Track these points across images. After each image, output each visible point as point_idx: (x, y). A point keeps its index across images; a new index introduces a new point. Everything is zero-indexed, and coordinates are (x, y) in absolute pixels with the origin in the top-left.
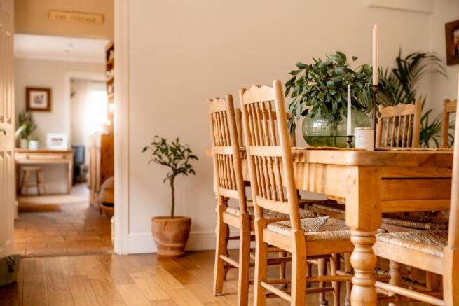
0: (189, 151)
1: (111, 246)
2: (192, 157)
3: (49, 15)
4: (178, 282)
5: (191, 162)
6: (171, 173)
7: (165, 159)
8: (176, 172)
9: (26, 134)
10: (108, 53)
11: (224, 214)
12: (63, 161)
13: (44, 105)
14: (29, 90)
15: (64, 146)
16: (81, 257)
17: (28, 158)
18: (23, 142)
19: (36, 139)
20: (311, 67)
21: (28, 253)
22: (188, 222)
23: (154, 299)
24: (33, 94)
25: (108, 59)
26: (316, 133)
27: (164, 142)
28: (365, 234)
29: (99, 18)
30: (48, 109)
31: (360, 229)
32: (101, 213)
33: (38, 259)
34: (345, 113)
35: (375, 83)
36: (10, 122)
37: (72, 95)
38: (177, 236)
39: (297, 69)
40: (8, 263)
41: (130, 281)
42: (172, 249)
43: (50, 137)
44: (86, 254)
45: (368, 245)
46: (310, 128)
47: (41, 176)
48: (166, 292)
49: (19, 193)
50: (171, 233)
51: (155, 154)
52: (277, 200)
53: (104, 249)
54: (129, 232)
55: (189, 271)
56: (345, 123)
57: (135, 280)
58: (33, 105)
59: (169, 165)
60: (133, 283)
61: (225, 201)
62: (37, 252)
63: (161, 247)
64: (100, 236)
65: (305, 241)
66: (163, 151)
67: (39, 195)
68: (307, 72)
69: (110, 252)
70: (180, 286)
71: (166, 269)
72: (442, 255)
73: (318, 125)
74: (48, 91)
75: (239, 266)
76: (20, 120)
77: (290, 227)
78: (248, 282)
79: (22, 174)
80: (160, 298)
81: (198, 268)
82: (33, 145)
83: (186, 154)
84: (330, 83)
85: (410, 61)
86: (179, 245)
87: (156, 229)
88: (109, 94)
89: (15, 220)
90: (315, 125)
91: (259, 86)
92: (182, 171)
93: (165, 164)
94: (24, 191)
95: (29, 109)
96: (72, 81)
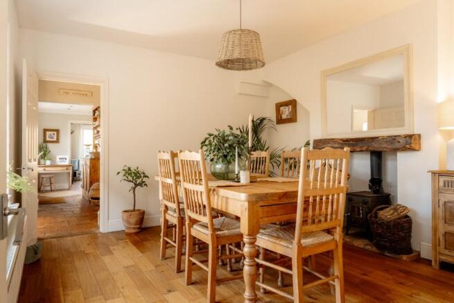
0: (144, 173)
1: (98, 227)
2: (146, 176)
3: (59, 92)
4: (139, 252)
5: (145, 179)
6: (134, 186)
7: (130, 178)
8: (136, 185)
9: (43, 157)
10: (94, 112)
11: (167, 215)
12: (66, 171)
13: (55, 139)
14: (45, 131)
15: (67, 163)
16: (80, 236)
17: (45, 170)
18: (42, 161)
19: (50, 159)
20: (216, 136)
21: (47, 235)
22: (143, 213)
23: (126, 265)
24: (48, 133)
25: (94, 115)
26: (218, 171)
27: (129, 169)
28: (251, 237)
29: (89, 94)
30: (57, 141)
31: (249, 235)
32: (90, 203)
33: (53, 240)
34: (234, 161)
35: (250, 146)
36: (35, 160)
37: (72, 133)
38: (137, 221)
39: (208, 136)
40: (34, 249)
41: (110, 253)
42: (134, 228)
43: (58, 157)
44: (82, 234)
45: (252, 243)
46: (214, 168)
47: (53, 180)
48: (132, 259)
49: (39, 190)
50: (133, 220)
51: (124, 175)
52: (200, 214)
53: (93, 229)
54: (108, 220)
55: (144, 243)
56: (235, 165)
57: (114, 252)
58: (48, 139)
59: (132, 182)
60: (113, 254)
61: (166, 207)
62: (52, 235)
63: (128, 228)
64: (91, 220)
65: (217, 238)
66: (129, 175)
67: (51, 191)
68: (214, 138)
69: (97, 231)
70: (141, 254)
71: (131, 242)
72: (290, 246)
73: (219, 167)
74: (57, 131)
75: (176, 245)
76: (41, 149)
77: (207, 227)
78: (181, 254)
79: (41, 179)
80: (129, 264)
81: (149, 240)
82: (48, 163)
83: (142, 175)
84: (226, 145)
85: (258, 121)
86: (138, 226)
87: (125, 218)
88: (94, 134)
89: (38, 211)
90: (217, 166)
91: (191, 151)
92: (140, 184)
93: (130, 181)
94: (42, 189)
95: (45, 141)
96: (72, 124)
